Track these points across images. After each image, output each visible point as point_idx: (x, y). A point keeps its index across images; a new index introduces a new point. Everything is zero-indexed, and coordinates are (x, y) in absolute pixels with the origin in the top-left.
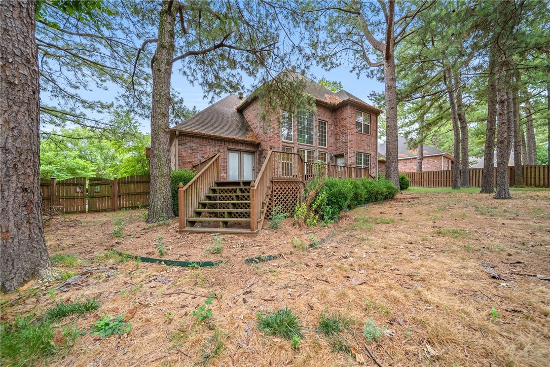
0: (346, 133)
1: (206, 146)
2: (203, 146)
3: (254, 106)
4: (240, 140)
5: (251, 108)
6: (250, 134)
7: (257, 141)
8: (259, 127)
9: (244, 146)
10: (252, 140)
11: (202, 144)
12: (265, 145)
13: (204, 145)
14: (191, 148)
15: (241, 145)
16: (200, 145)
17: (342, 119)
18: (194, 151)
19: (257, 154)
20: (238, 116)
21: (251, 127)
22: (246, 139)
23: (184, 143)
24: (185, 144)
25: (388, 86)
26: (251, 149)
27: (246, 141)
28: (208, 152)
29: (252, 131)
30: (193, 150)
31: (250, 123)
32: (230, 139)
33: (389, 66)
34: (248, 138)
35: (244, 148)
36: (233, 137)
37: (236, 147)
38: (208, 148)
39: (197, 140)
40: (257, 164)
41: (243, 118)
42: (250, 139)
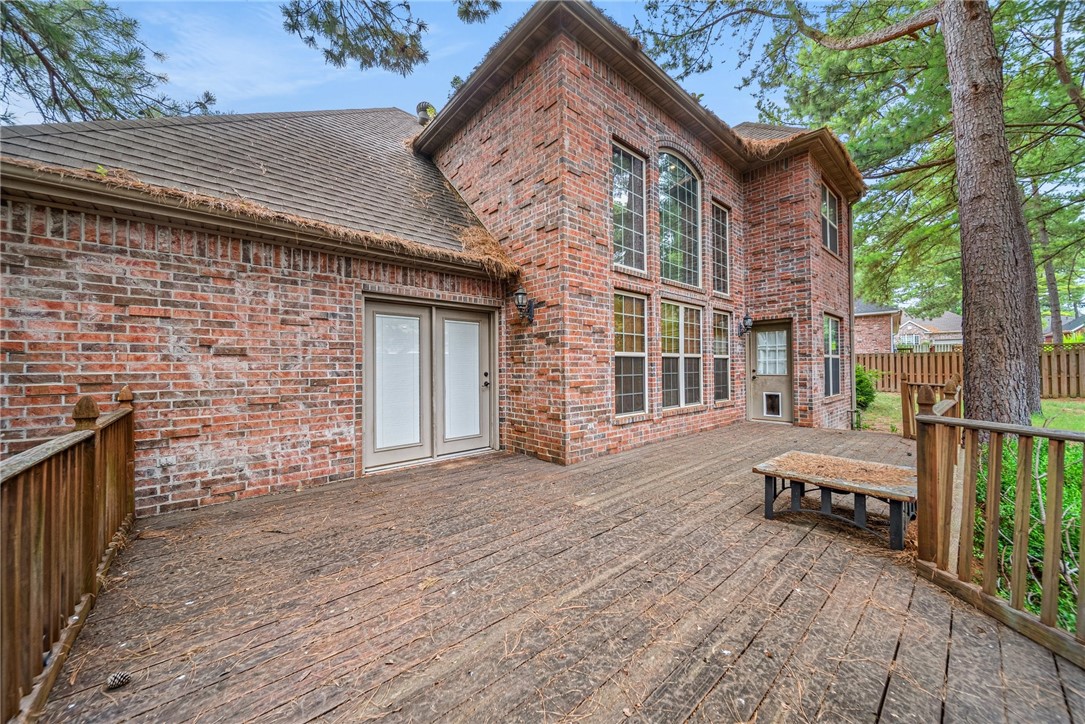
0: (802, 249)
1: (230, 279)
2: (205, 277)
3: (487, 123)
4: (431, 258)
5: (470, 139)
6: (470, 235)
7: (509, 266)
8: (512, 205)
9: (448, 282)
10: (485, 258)
11: (200, 270)
12: (538, 284)
13: (218, 277)
14: (104, 290)
15: (435, 280)
16: (187, 275)
17: (782, 201)
18: (134, 309)
19: (502, 320)
20: (420, 169)
21: (473, 208)
22: (456, 254)
23: (38, 259)
24: (56, 260)
25: (976, 86)
26: (480, 299)
27: (459, 262)
28: (244, 315)
29: (477, 222)
30: (121, 304)
31: (467, 196)
32: (376, 246)
33: (974, 18)
34: (467, 249)
35: (447, 295)
36: (393, 237)
37: (411, 290)
38: (243, 290)
39: (164, 241)
40: (501, 361)
41: (439, 175)
42: (475, 256)
